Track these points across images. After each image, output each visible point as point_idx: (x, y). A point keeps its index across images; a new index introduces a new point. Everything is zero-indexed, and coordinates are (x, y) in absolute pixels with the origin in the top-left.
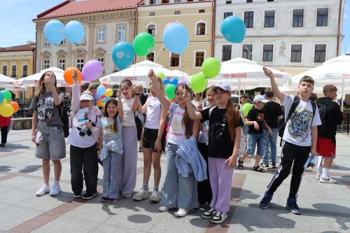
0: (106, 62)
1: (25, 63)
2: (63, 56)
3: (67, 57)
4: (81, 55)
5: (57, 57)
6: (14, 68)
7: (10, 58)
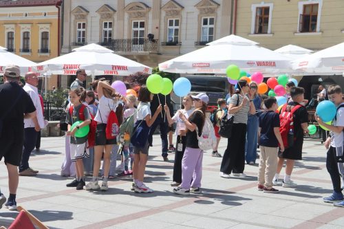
0: (183, 26)
1: (45, 28)
2: (110, 16)
3: (115, 17)
4: (140, 15)
5: (99, 17)
6: (26, 37)
7: (19, 18)
